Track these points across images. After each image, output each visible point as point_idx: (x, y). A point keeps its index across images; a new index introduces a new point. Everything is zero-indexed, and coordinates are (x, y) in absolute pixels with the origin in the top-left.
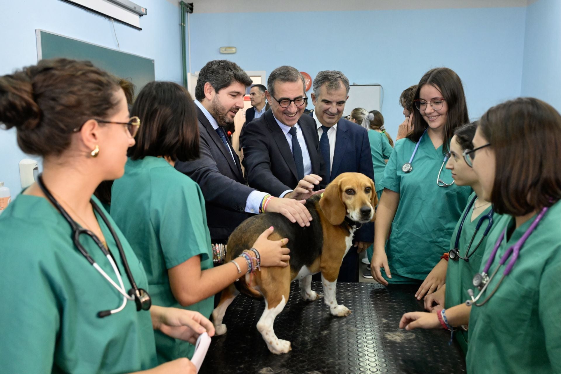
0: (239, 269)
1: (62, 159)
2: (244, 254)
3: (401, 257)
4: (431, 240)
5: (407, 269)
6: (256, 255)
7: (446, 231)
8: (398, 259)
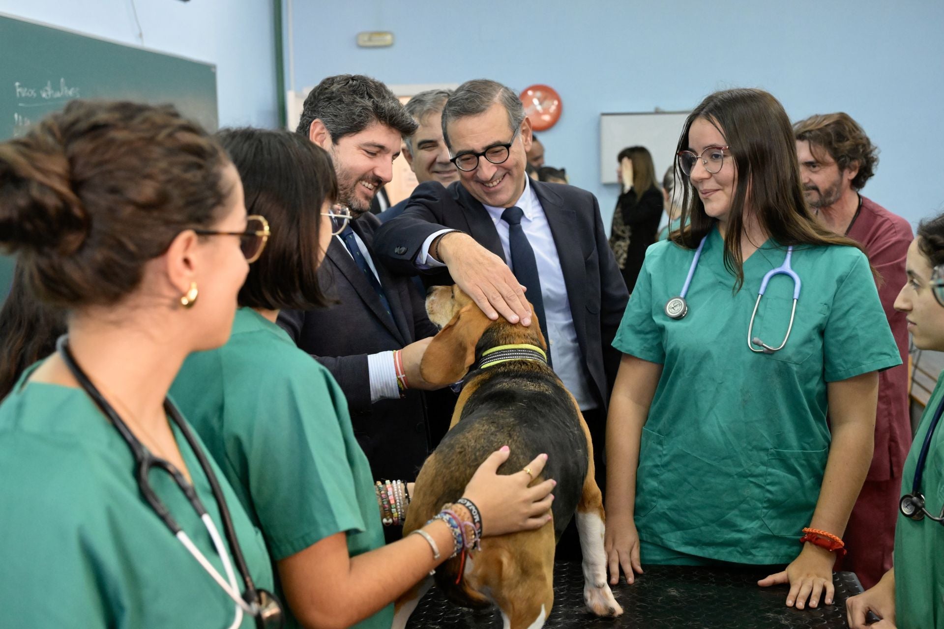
0: (435, 547)
1: (120, 312)
2: (446, 513)
3: (670, 509)
4: (740, 470)
5: (685, 536)
6: (472, 516)
7: (774, 452)
8: (665, 513)
